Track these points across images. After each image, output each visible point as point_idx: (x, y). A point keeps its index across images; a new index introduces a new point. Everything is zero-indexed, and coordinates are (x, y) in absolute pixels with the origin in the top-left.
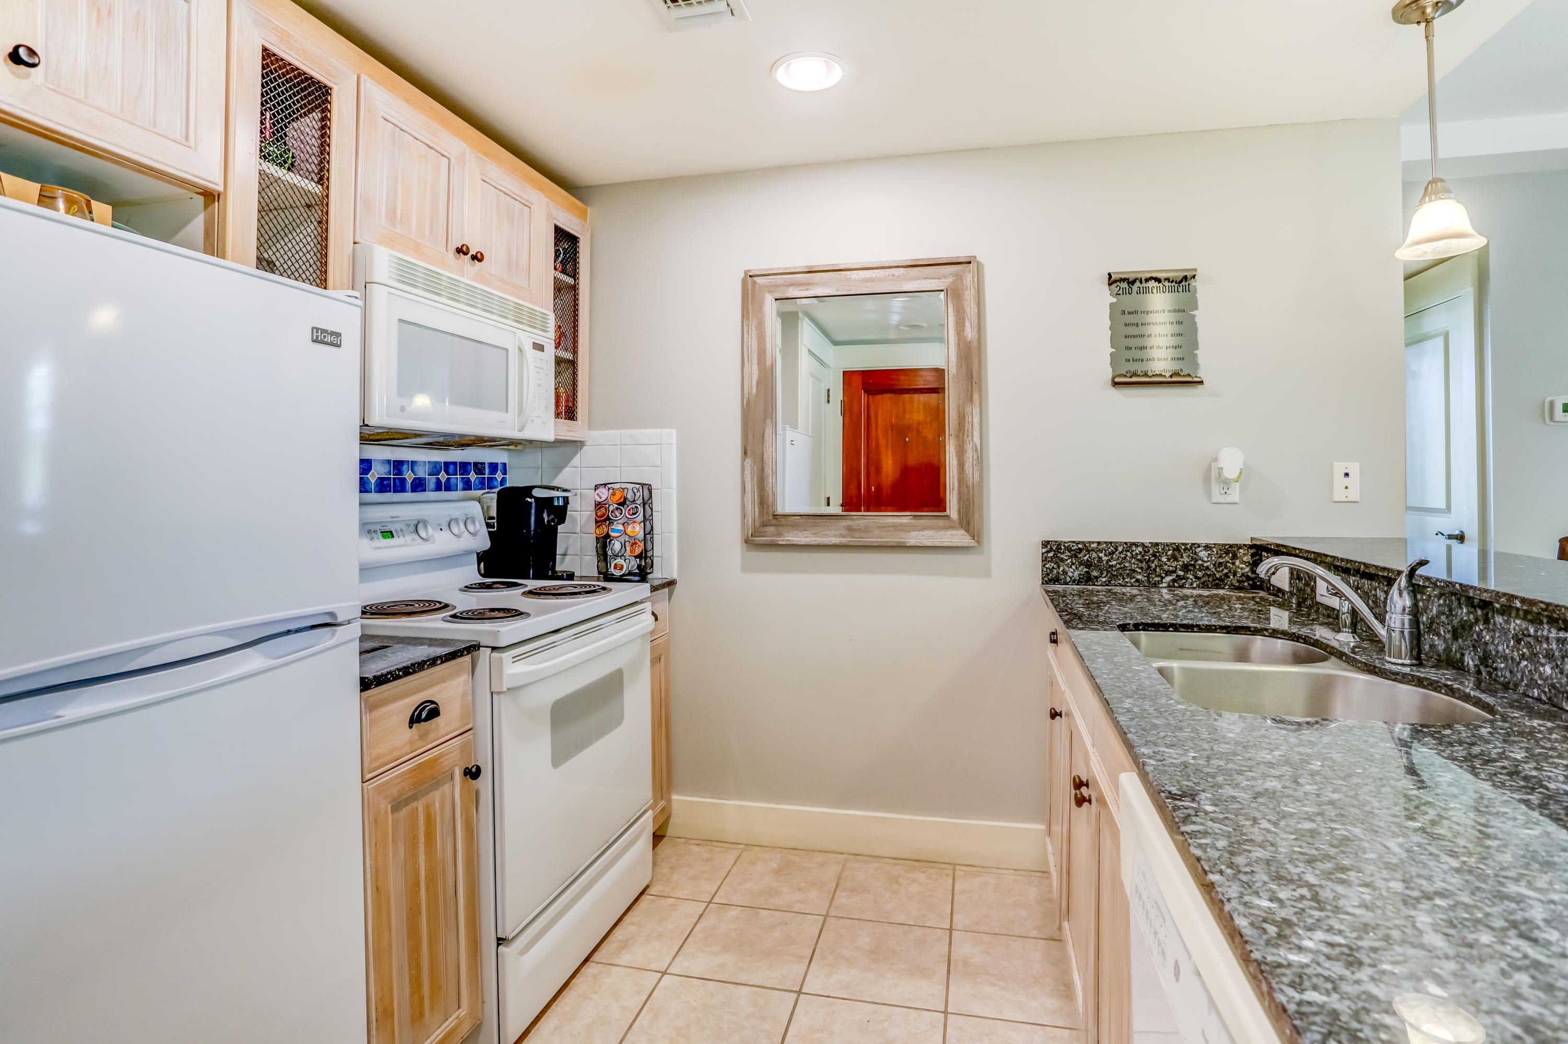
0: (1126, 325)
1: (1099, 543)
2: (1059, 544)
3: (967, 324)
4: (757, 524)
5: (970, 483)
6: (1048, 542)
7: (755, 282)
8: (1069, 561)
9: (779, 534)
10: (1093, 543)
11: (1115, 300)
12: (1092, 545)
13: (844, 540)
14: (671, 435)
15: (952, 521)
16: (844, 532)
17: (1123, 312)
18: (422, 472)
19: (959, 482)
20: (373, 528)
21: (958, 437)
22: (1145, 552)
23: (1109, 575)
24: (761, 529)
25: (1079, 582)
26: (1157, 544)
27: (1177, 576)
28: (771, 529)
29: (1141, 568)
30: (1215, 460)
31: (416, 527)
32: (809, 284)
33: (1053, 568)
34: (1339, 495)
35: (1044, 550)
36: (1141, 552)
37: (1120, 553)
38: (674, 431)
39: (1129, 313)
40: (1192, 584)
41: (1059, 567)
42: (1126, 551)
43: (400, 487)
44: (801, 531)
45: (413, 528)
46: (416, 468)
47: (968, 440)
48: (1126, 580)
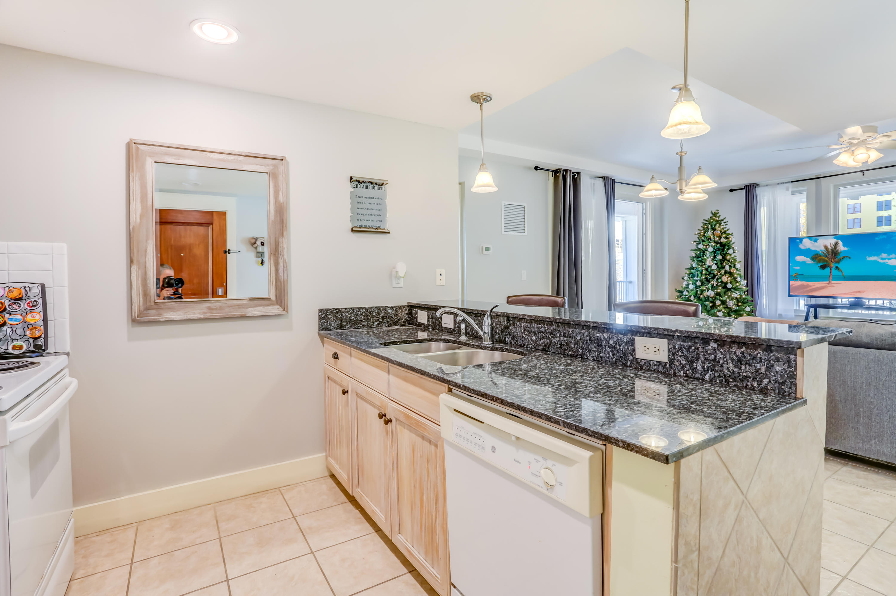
0: (358, 203)
1: (346, 309)
2: (327, 310)
3: (281, 193)
4: (142, 309)
5: (282, 280)
6: (322, 310)
7: (136, 148)
8: (332, 318)
9: (159, 315)
10: (343, 308)
11: (353, 190)
12: (343, 310)
13: (206, 316)
14: (63, 248)
15: (272, 301)
16: (206, 310)
17: (357, 196)
19: (276, 279)
21: (275, 255)
22: (366, 312)
23: (351, 324)
24: (145, 312)
25: (337, 329)
26: (371, 308)
27: (380, 322)
28: (153, 312)
29: (364, 319)
30: (394, 268)
32: (180, 156)
33: (325, 322)
34: (439, 283)
35: (320, 314)
36: (364, 312)
37: (355, 313)
38: (65, 246)
39: (359, 197)
40: (386, 325)
41: (327, 322)
42: (358, 312)
44: (175, 312)
47: (281, 256)
48: (358, 326)
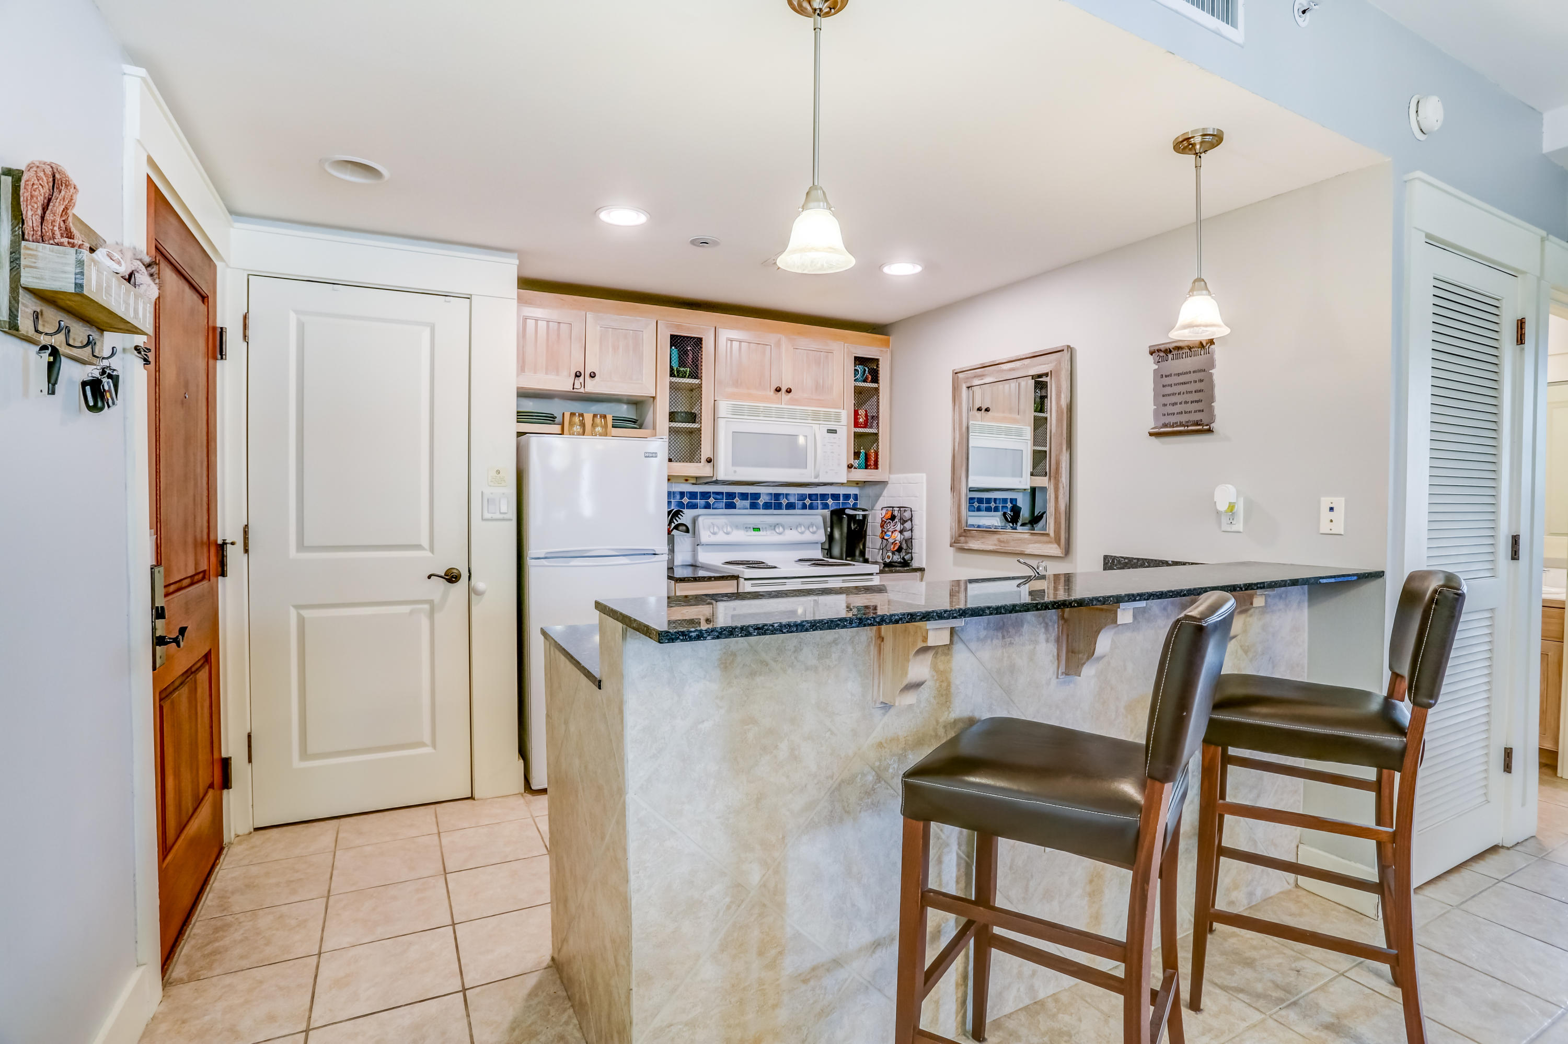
0: (1164, 386)
1: (1138, 559)
2: (1113, 558)
3: (1062, 396)
4: (957, 536)
5: (1060, 511)
6: (1107, 555)
7: (958, 377)
9: (966, 542)
11: (1156, 367)
14: (923, 477)
15: (1051, 538)
16: (996, 542)
17: (1162, 376)
18: (792, 500)
19: (1055, 510)
20: (748, 526)
21: (1055, 478)
24: (959, 539)
28: (962, 539)
31: (774, 527)
32: (983, 375)
34: (1325, 527)
35: (1106, 562)
38: (924, 475)
39: (1166, 376)
43: (779, 506)
44: (976, 541)
45: (773, 528)
46: (789, 497)
